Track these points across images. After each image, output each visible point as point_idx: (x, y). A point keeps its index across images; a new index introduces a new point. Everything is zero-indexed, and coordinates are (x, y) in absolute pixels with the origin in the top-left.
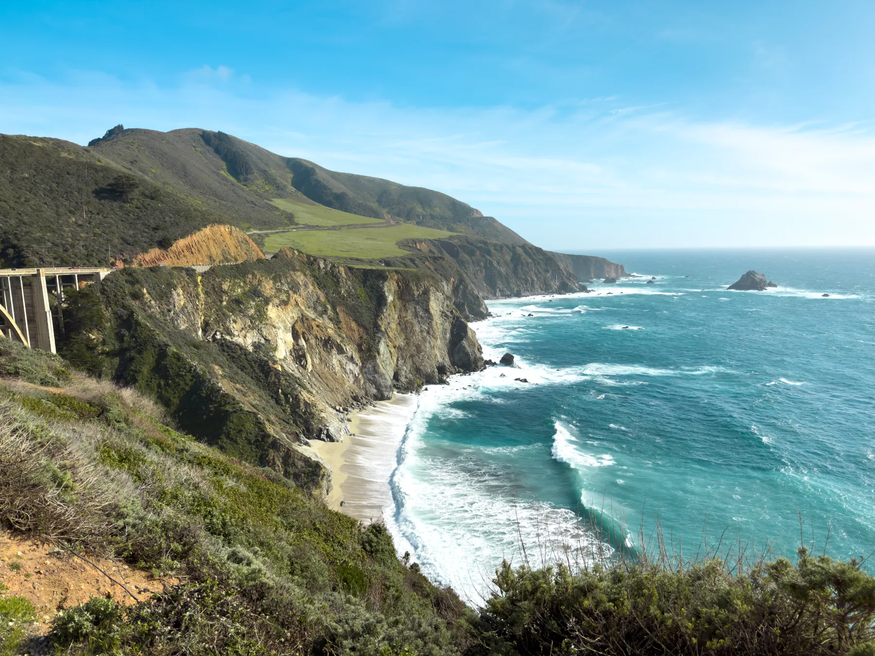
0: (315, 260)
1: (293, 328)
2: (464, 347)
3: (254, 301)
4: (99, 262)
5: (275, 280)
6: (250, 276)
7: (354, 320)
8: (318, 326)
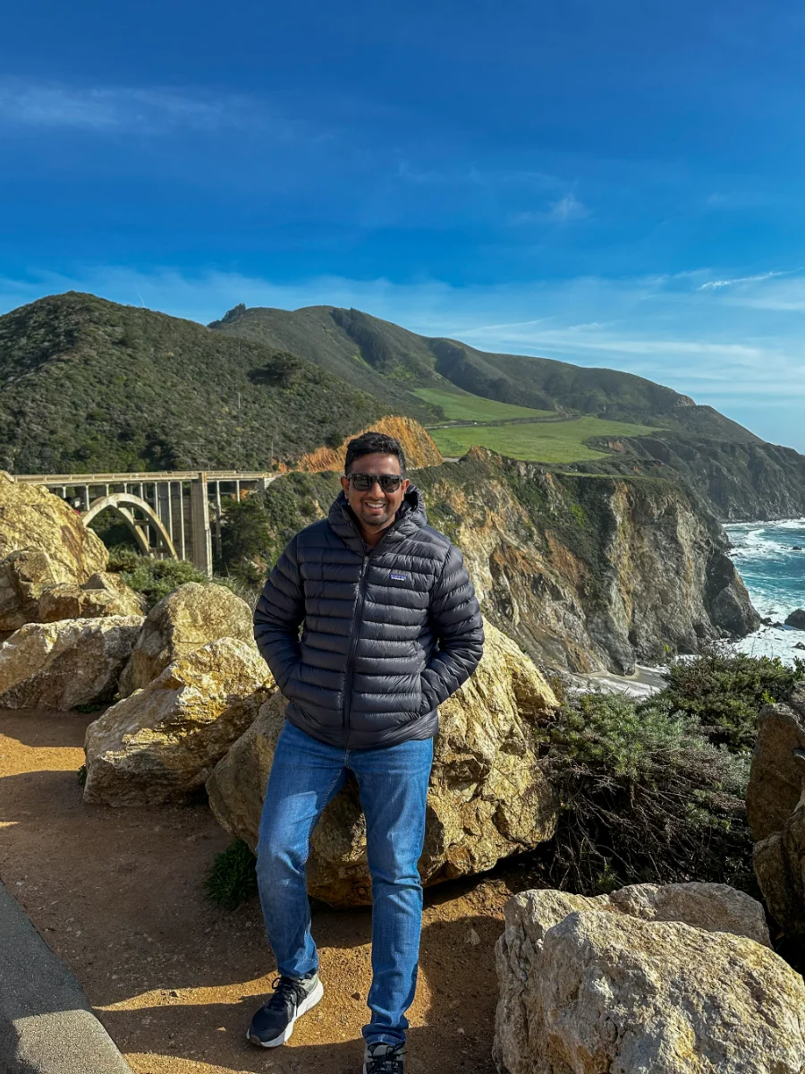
0: (514, 462)
1: (491, 558)
2: (731, 597)
3: (443, 520)
4: (260, 464)
5: (466, 489)
6: (437, 486)
7: (570, 550)
8: (524, 558)
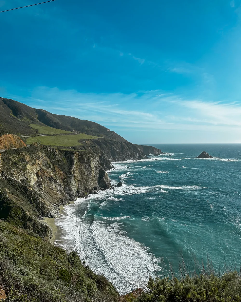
0: (46, 147)
1: (37, 173)
2: (104, 180)
3: (22, 163)
5: (30, 155)
6: (21, 153)
7: (61, 170)
8: (47, 173)
